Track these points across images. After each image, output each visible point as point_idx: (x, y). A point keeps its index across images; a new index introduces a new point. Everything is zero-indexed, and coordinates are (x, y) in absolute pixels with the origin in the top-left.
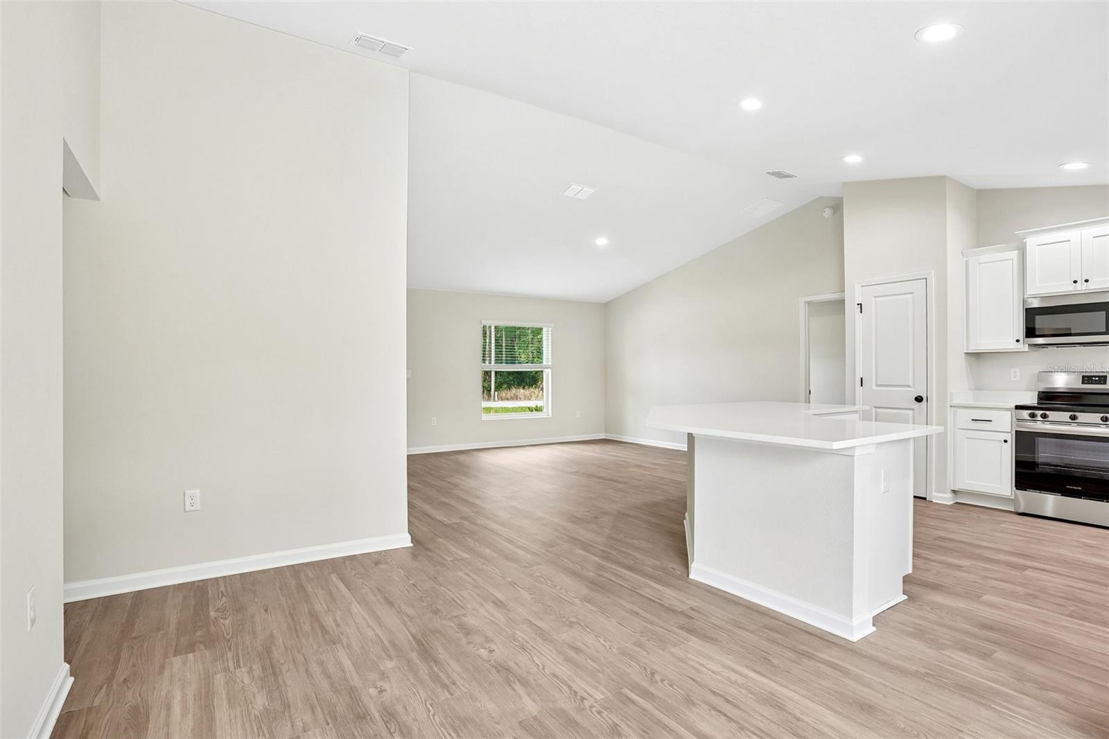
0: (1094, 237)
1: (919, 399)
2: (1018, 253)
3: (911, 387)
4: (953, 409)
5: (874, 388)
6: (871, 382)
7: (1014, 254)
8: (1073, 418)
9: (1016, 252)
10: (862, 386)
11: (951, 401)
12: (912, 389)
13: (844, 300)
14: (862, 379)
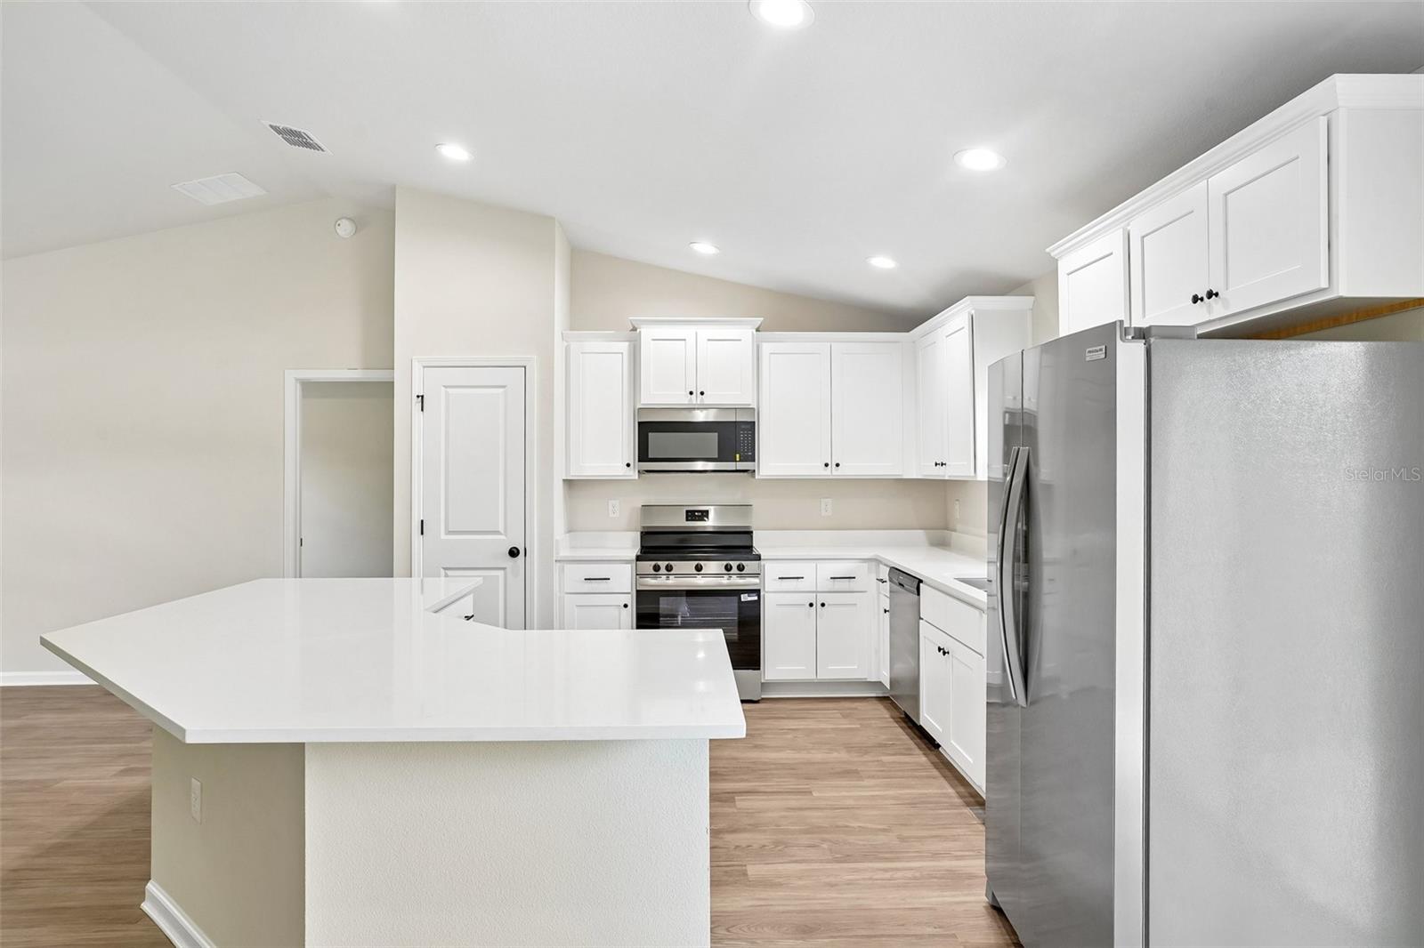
0: (709, 340)
1: (514, 553)
2: (629, 345)
3: (501, 534)
4: (558, 564)
5: (443, 536)
6: (437, 528)
7: (624, 347)
8: (699, 568)
9: (627, 344)
10: (422, 533)
11: (557, 553)
12: (503, 537)
13: (393, 383)
14: (422, 521)
